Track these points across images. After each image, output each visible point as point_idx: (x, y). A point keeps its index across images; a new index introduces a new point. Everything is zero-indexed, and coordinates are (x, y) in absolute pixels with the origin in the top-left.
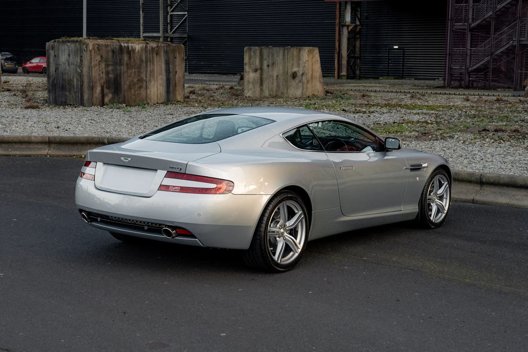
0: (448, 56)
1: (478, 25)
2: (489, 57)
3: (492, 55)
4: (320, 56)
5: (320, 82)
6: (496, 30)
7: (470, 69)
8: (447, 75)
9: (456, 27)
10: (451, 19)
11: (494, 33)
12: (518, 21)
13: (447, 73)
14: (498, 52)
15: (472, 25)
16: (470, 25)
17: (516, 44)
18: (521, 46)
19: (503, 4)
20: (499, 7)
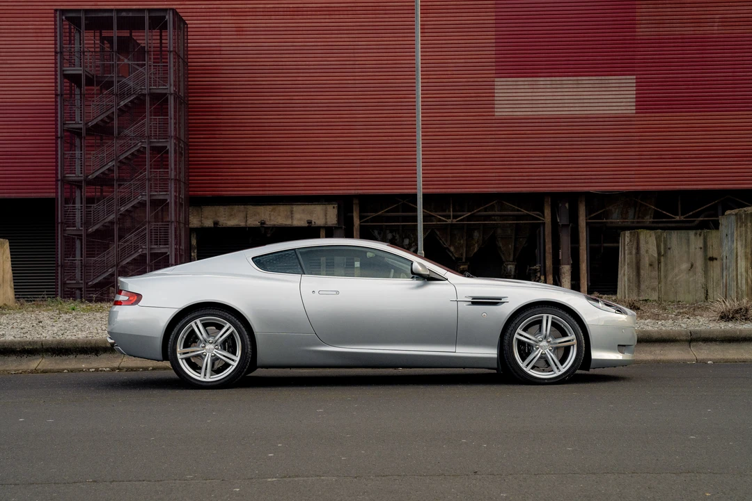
0: (59, 268)
1: (97, 230)
2: (115, 268)
3: (117, 266)
4: (11, 252)
5: (11, 287)
6: (120, 238)
7: (90, 284)
8: (59, 293)
9: (68, 232)
10: (62, 223)
11: (119, 241)
12: (147, 226)
13: (59, 290)
14: (124, 263)
15: (90, 230)
16: (87, 230)
17: (146, 252)
18: (152, 254)
19: (128, 207)
20: (123, 209)
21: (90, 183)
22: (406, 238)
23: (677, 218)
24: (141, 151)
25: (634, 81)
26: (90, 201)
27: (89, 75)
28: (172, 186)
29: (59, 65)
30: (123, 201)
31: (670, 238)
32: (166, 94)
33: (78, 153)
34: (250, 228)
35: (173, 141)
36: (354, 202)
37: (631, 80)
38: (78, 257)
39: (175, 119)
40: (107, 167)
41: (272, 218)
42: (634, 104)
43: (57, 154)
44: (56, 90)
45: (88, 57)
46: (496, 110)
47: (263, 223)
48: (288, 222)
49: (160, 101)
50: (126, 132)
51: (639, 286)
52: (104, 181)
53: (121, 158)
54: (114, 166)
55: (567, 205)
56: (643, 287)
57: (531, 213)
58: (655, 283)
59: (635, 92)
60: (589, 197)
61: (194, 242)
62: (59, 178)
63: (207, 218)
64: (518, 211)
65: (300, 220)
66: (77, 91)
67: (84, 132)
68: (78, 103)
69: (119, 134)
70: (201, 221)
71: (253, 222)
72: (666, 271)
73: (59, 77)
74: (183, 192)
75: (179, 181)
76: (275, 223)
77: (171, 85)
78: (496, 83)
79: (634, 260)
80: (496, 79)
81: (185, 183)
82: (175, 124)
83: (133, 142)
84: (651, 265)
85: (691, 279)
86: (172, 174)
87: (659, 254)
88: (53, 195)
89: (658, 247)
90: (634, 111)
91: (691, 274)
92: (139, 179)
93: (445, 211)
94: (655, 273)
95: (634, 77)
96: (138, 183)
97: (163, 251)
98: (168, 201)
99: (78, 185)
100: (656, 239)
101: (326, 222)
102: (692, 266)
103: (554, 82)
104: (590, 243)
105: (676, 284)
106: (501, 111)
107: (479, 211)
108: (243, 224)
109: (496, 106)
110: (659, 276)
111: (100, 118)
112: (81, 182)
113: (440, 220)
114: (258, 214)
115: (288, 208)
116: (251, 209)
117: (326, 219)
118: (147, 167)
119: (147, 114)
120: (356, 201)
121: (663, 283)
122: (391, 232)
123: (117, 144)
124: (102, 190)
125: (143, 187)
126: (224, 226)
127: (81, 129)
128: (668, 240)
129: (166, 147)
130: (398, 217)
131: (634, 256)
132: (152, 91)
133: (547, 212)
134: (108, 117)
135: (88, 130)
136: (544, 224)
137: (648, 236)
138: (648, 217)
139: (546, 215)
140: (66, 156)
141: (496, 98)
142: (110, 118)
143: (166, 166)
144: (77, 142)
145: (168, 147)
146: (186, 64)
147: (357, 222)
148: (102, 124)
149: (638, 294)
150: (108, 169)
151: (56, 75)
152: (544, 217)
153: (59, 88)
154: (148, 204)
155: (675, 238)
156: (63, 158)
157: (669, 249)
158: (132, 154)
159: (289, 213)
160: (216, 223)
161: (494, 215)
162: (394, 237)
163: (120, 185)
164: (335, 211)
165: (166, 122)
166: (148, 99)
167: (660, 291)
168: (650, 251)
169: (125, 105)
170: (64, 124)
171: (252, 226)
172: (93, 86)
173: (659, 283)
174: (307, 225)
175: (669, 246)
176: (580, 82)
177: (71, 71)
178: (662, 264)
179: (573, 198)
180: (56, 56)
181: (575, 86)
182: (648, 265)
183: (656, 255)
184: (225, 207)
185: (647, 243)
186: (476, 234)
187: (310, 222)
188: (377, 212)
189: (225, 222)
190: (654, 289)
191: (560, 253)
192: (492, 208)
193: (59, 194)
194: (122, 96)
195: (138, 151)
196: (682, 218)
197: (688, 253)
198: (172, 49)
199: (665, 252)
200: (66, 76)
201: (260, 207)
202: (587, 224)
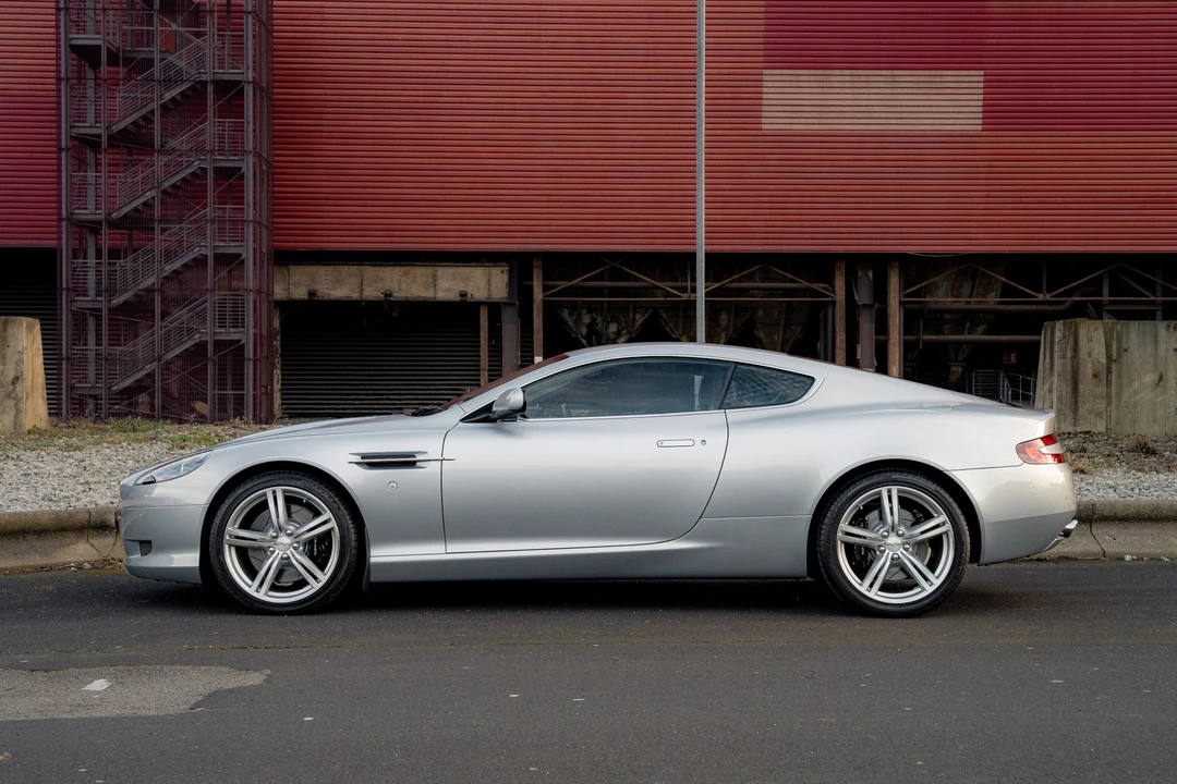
0: (64, 362)
1: (126, 303)
2: (156, 363)
3: (160, 360)
5: (43, 398)
6: (164, 315)
7: (115, 388)
8: (64, 402)
9: (78, 305)
10: (68, 289)
11: (162, 319)
12: (208, 296)
13: (64, 396)
14: (171, 355)
15: (114, 302)
16: (109, 301)
17: (208, 338)
18: (216, 343)
19: (177, 265)
20: (169, 268)
21: (113, 224)
22: (612, 321)
23: (1041, 297)
24: (200, 175)
25: (982, 79)
26: (115, 254)
27: (111, 47)
28: (249, 230)
29: (62, 30)
30: (169, 255)
31: (1127, 333)
32: (240, 82)
33: (91, 175)
34: (368, 302)
35: (251, 159)
36: (535, 263)
37: (976, 77)
38: (92, 345)
39: (254, 124)
40: (142, 200)
41: (404, 286)
42: (980, 115)
43: (60, 177)
44: (58, 71)
45: (111, 18)
46: (764, 120)
47: (388, 295)
48: (428, 294)
49: (230, 93)
50: (174, 143)
51: (1075, 410)
52: (137, 223)
53: (167, 185)
54: (153, 198)
55: (870, 274)
56: (1082, 411)
57: (816, 286)
58: (1102, 405)
59: (981, 97)
60: (905, 261)
61: (277, 323)
62: (64, 215)
63: (297, 285)
64: (792, 281)
65: (449, 290)
66: (90, 74)
67: (104, 140)
68: (90, 93)
69: (162, 146)
70: (288, 289)
71: (372, 292)
72: (1120, 386)
73: (63, 50)
74: (265, 242)
75: (260, 224)
76: (409, 295)
77: (248, 68)
78: (765, 78)
79: (1069, 367)
80: (765, 71)
81: (267, 228)
82: (254, 131)
83: (185, 159)
84: (1095, 376)
85: (1160, 399)
86: (250, 213)
87: (1109, 357)
88: (51, 244)
89: (1108, 346)
90: (980, 127)
91: (1159, 390)
92: (195, 221)
93: (676, 280)
94: (1102, 390)
95: (982, 73)
96: (194, 226)
97: (234, 337)
98: (244, 256)
99: (94, 228)
100: (1105, 334)
101: (490, 295)
102: (1161, 378)
103: (856, 79)
104: (905, 334)
105: (1135, 406)
106: (772, 122)
107: (733, 281)
108: (355, 296)
109: (764, 114)
110: (1108, 396)
111: (130, 120)
112: (99, 223)
113: (668, 294)
114: (382, 280)
115: (429, 270)
116: (370, 271)
117: (490, 290)
118: (210, 200)
119: (210, 113)
120: (537, 263)
121: (1113, 405)
122: (589, 312)
123: (159, 161)
124: (130, 236)
125: (201, 233)
126: (326, 298)
127: (99, 136)
128: (1124, 336)
129: (240, 169)
130: (602, 288)
131: (1069, 361)
132: (218, 77)
133: (840, 284)
134: (144, 118)
135: (111, 137)
136: (834, 303)
137: (1092, 329)
138: (993, 294)
139: (837, 289)
140: (75, 180)
141: (764, 102)
142: (148, 119)
143: (240, 200)
144: (90, 158)
145: (244, 169)
146: (270, 32)
147: (538, 295)
148: (133, 129)
149: (1075, 423)
150: (145, 204)
151: (58, 46)
152: (834, 292)
153: (63, 68)
154: (210, 261)
155: (1134, 332)
156: (71, 185)
157: (1126, 350)
158: (183, 179)
159: (430, 280)
160: (312, 294)
161: (754, 289)
162: (594, 319)
163: (163, 230)
164: (505, 277)
165: (240, 128)
166: (210, 89)
167: (1109, 417)
168: (1095, 353)
169: (173, 100)
170: (72, 127)
171: (371, 299)
172: (118, 66)
173: (1108, 405)
174: (459, 299)
175: (1125, 347)
176: (897, 79)
177: (82, 40)
178: (1114, 375)
179: (879, 263)
180: (57, 14)
181: (889, 85)
182: (1090, 376)
183: (1104, 360)
184: (327, 268)
185: (1090, 340)
186: (724, 318)
187: (463, 295)
188: (569, 280)
189: (326, 291)
190: (1099, 415)
191: (859, 349)
192: (750, 278)
193: (64, 242)
194: (167, 83)
195: (193, 174)
196: (1048, 297)
197: (1156, 356)
198: (250, 10)
199: (1119, 355)
200: (75, 49)
201: (383, 269)
202: (900, 303)
